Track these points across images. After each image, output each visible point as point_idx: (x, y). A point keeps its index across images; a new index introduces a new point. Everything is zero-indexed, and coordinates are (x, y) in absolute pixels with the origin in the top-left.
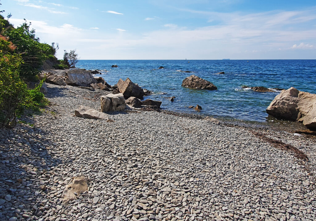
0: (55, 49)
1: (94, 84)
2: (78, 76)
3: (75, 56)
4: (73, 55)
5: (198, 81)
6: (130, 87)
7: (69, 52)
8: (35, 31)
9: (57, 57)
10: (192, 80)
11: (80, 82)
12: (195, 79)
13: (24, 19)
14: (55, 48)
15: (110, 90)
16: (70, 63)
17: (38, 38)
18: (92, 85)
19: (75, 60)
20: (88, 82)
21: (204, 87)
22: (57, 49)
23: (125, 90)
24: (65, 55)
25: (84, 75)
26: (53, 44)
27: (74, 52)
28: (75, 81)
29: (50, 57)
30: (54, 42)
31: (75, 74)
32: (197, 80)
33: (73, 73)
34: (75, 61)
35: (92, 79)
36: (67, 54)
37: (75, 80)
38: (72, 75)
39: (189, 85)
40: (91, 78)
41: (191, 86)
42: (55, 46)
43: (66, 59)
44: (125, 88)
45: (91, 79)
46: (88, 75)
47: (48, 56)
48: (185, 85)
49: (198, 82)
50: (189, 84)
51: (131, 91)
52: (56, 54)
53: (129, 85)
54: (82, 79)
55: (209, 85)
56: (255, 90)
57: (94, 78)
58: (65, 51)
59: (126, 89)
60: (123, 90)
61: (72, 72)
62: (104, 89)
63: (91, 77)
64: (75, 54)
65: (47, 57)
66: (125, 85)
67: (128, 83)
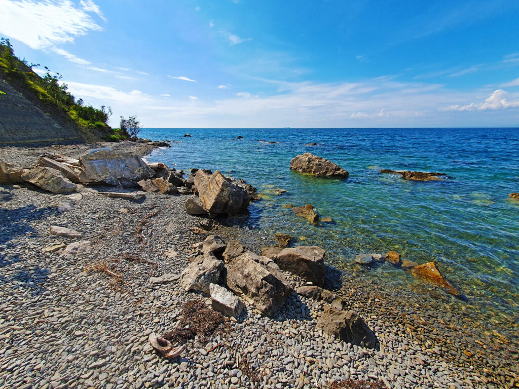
0: (106, 115)
1: (145, 180)
2: (109, 165)
3: (136, 123)
4: (133, 122)
5: (320, 163)
6: (225, 193)
7: (127, 119)
8: (68, 87)
9: (109, 125)
10: (309, 161)
11: (115, 176)
12: (313, 160)
13: (45, 67)
14: (106, 112)
15: (180, 191)
16: (130, 133)
17: (81, 99)
18: (142, 183)
19: (135, 128)
20: (133, 175)
21: (331, 174)
22: (110, 114)
23: (213, 201)
24: (122, 122)
25: (125, 161)
26: (103, 107)
27: (134, 119)
28: (103, 177)
29: (97, 125)
30: (104, 105)
31: (103, 162)
32: (317, 162)
33: (96, 160)
34: (136, 130)
35: (143, 168)
36: (124, 121)
37: (103, 173)
38: (96, 165)
39: (304, 169)
40: (140, 166)
41: (307, 170)
42: (106, 111)
43: (123, 128)
44: (214, 197)
45: (140, 168)
46: (134, 161)
47: (94, 123)
48: (296, 168)
49: (320, 165)
50: (304, 167)
51: (228, 201)
52: (108, 121)
53: (222, 190)
54: (119, 170)
55: (339, 169)
56: (410, 177)
57: (147, 167)
58: (121, 117)
59: (216, 199)
60: (210, 200)
61: (94, 158)
62: (167, 193)
63: (141, 164)
64: (136, 121)
65: (93, 125)
66: (212, 188)
67: (220, 185)
